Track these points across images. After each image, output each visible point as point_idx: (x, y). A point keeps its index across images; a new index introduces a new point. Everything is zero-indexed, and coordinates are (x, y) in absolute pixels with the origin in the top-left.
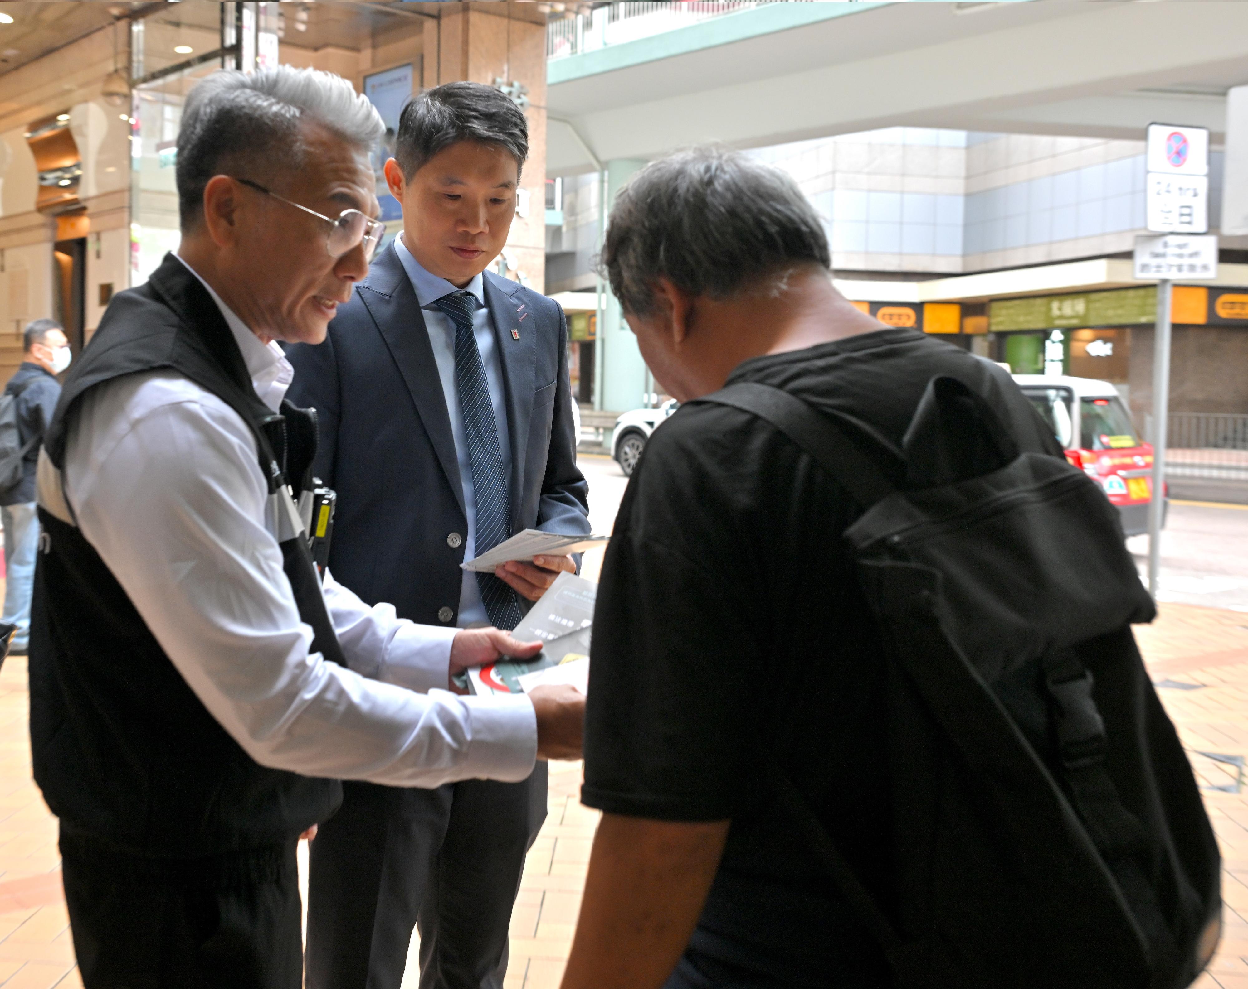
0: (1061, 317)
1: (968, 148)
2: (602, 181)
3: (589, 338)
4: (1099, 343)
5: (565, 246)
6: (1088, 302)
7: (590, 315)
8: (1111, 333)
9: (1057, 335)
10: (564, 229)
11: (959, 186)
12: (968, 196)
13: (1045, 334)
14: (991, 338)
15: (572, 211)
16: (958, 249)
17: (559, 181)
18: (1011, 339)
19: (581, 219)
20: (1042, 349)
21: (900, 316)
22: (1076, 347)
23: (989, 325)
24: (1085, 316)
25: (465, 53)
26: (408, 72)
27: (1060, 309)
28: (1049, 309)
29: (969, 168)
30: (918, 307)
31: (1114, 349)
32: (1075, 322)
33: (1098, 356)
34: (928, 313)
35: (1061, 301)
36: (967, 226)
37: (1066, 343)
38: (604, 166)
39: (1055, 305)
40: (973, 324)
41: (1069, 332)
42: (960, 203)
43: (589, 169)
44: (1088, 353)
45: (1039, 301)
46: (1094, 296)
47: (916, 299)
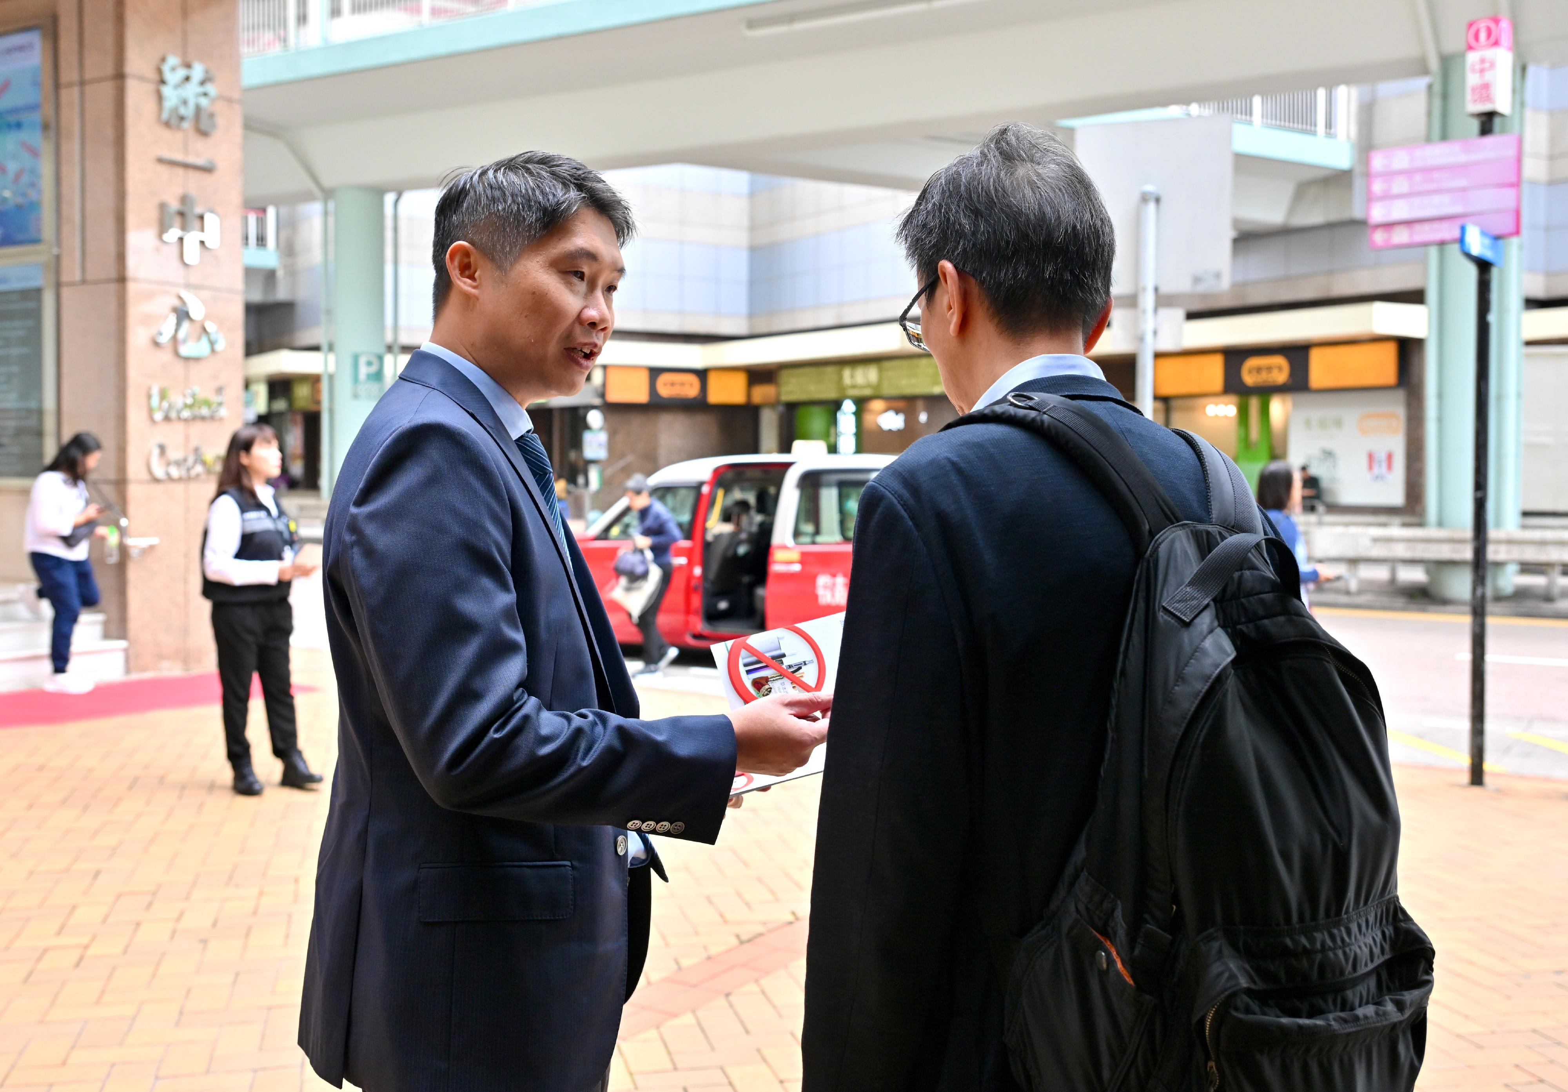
0: (854, 387)
1: (752, 195)
2: (326, 214)
3: (312, 407)
4: (891, 414)
5: (282, 294)
6: (881, 371)
7: (314, 380)
8: (901, 404)
9: (848, 407)
10: (280, 274)
11: (742, 238)
12: (753, 250)
13: (835, 406)
14: (781, 409)
15: (288, 250)
16: (743, 308)
17: (271, 212)
18: (801, 412)
19: (302, 261)
20: (834, 421)
21: (682, 384)
22: (868, 419)
23: (778, 394)
24: (878, 386)
25: (120, 21)
26: (34, 39)
27: (852, 377)
28: (840, 378)
29: (752, 218)
30: (702, 374)
31: (906, 421)
32: (867, 392)
33: (890, 430)
34: (713, 381)
35: (853, 368)
36: (753, 282)
37: (859, 414)
38: (328, 194)
39: (847, 373)
40: (761, 393)
41: (861, 403)
42: (743, 257)
43: (309, 197)
44: (880, 427)
45: (830, 370)
46: (886, 364)
47: (699, 364)
